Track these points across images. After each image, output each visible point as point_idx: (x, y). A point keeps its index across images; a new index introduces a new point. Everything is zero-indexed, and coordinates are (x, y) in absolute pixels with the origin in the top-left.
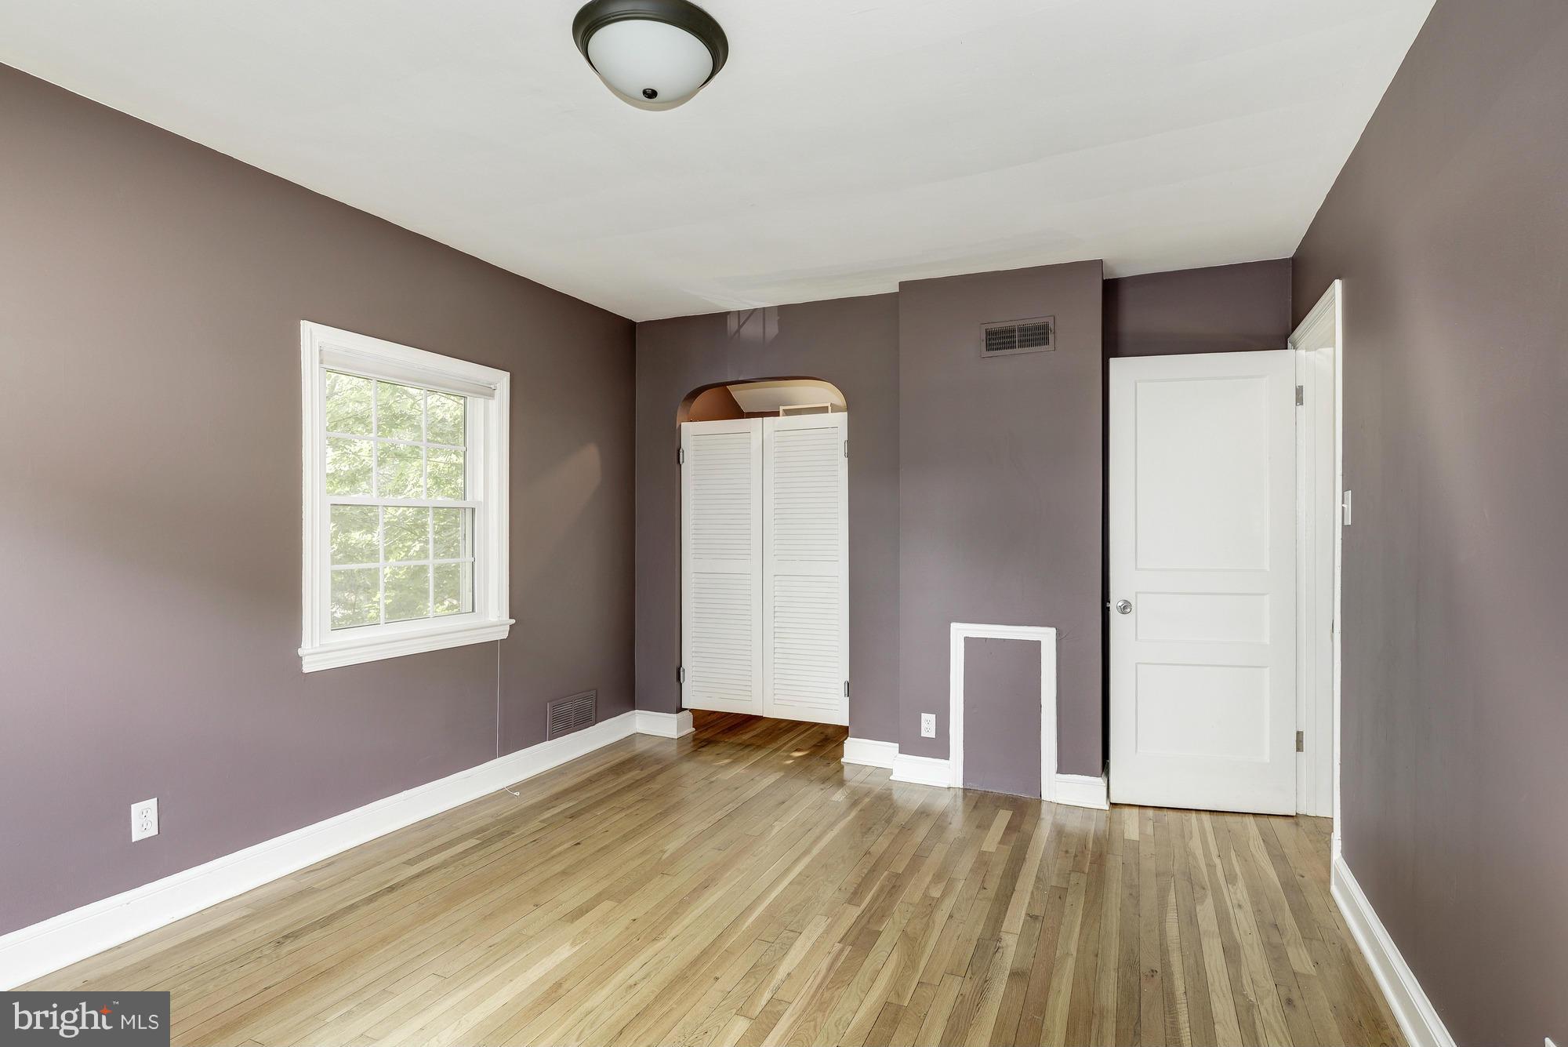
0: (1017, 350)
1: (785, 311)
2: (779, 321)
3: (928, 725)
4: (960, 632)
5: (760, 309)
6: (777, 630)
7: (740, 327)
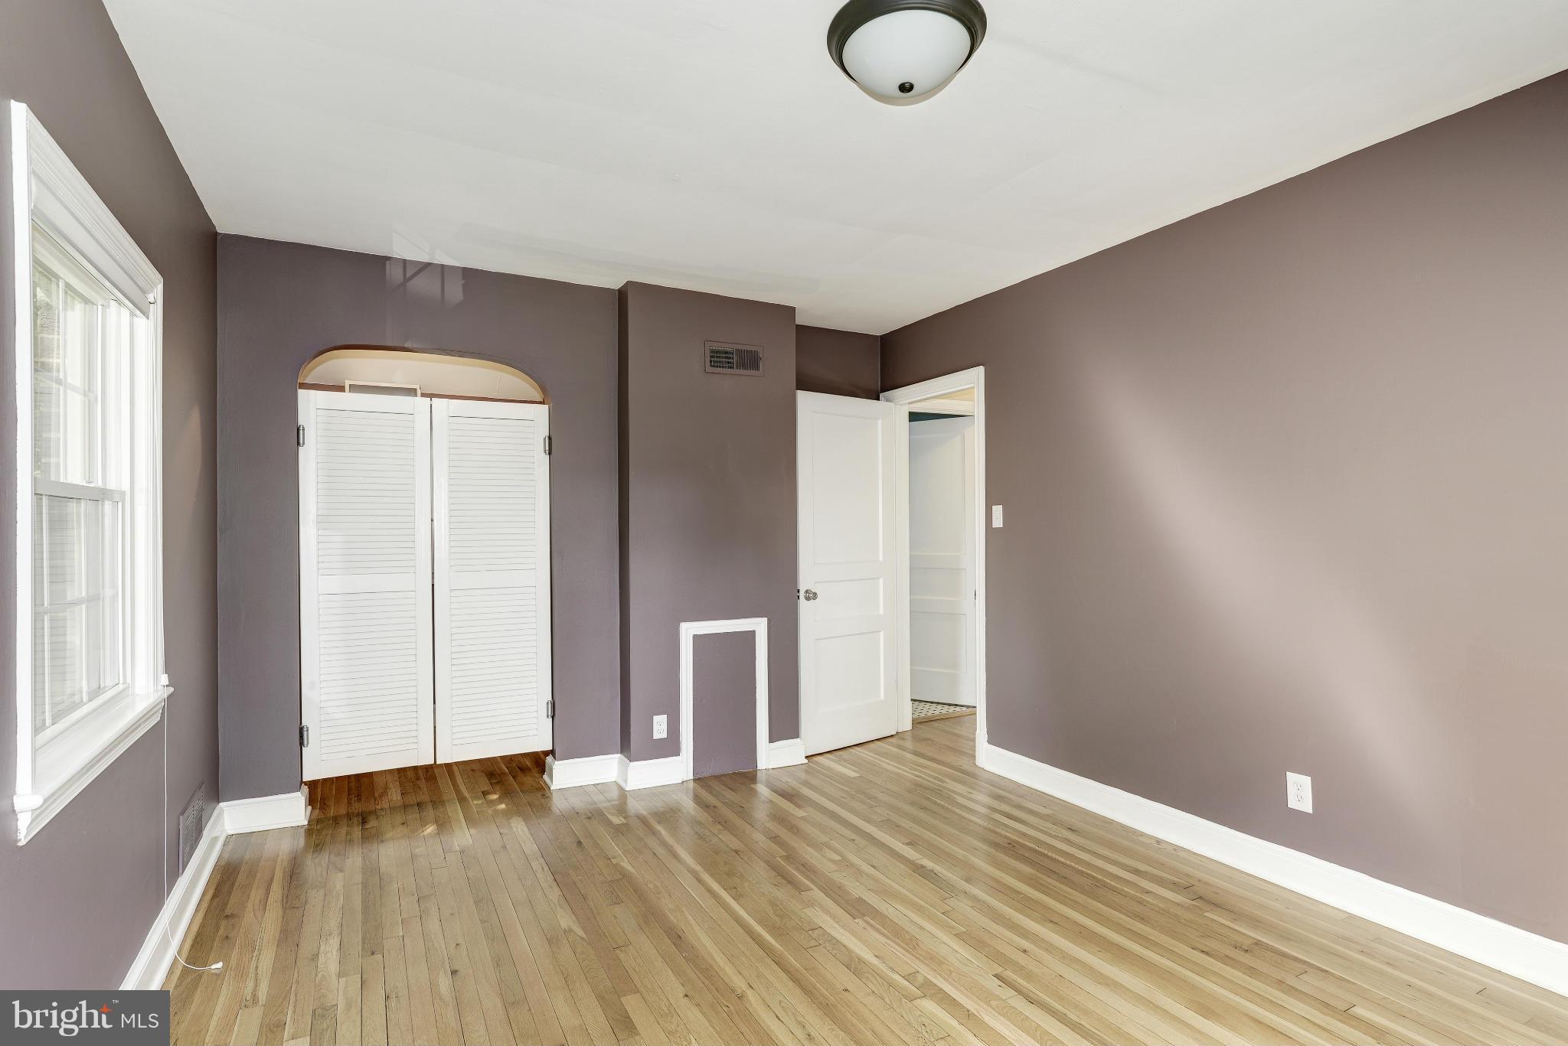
0: (735, 371)
1: (471, 276)
2: (463, 285)
3: (660, 727)
4: (689, 631)
5: (436, 265)
6: (454, 656)
7: (406, 280)
